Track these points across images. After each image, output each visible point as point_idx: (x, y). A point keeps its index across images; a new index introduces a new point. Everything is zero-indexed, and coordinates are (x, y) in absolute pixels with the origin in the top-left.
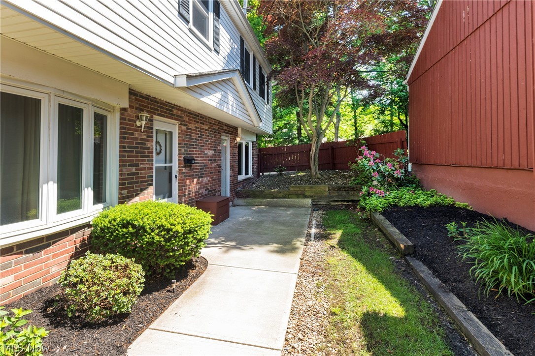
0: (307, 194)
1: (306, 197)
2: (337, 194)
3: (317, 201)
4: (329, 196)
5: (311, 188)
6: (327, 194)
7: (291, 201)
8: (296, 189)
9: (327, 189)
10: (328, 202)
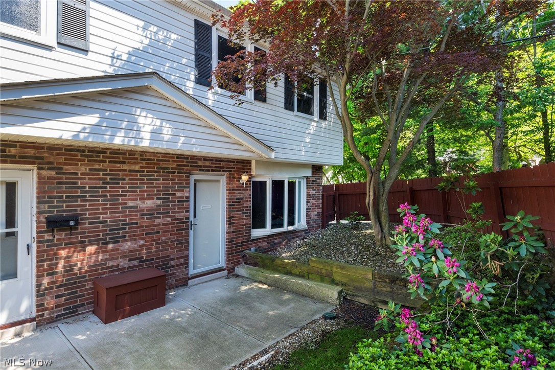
0: (337, 278)
1: (333, 282)
2: (388, 289)
3: (353, 295)
4: (374, 291)
5: (342, 268)
6: (369, 285)
7: (306, 286)
8: (318, 266)
9: (370, 276)
10: (373, 302)
